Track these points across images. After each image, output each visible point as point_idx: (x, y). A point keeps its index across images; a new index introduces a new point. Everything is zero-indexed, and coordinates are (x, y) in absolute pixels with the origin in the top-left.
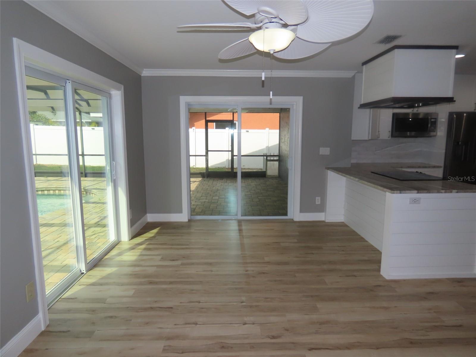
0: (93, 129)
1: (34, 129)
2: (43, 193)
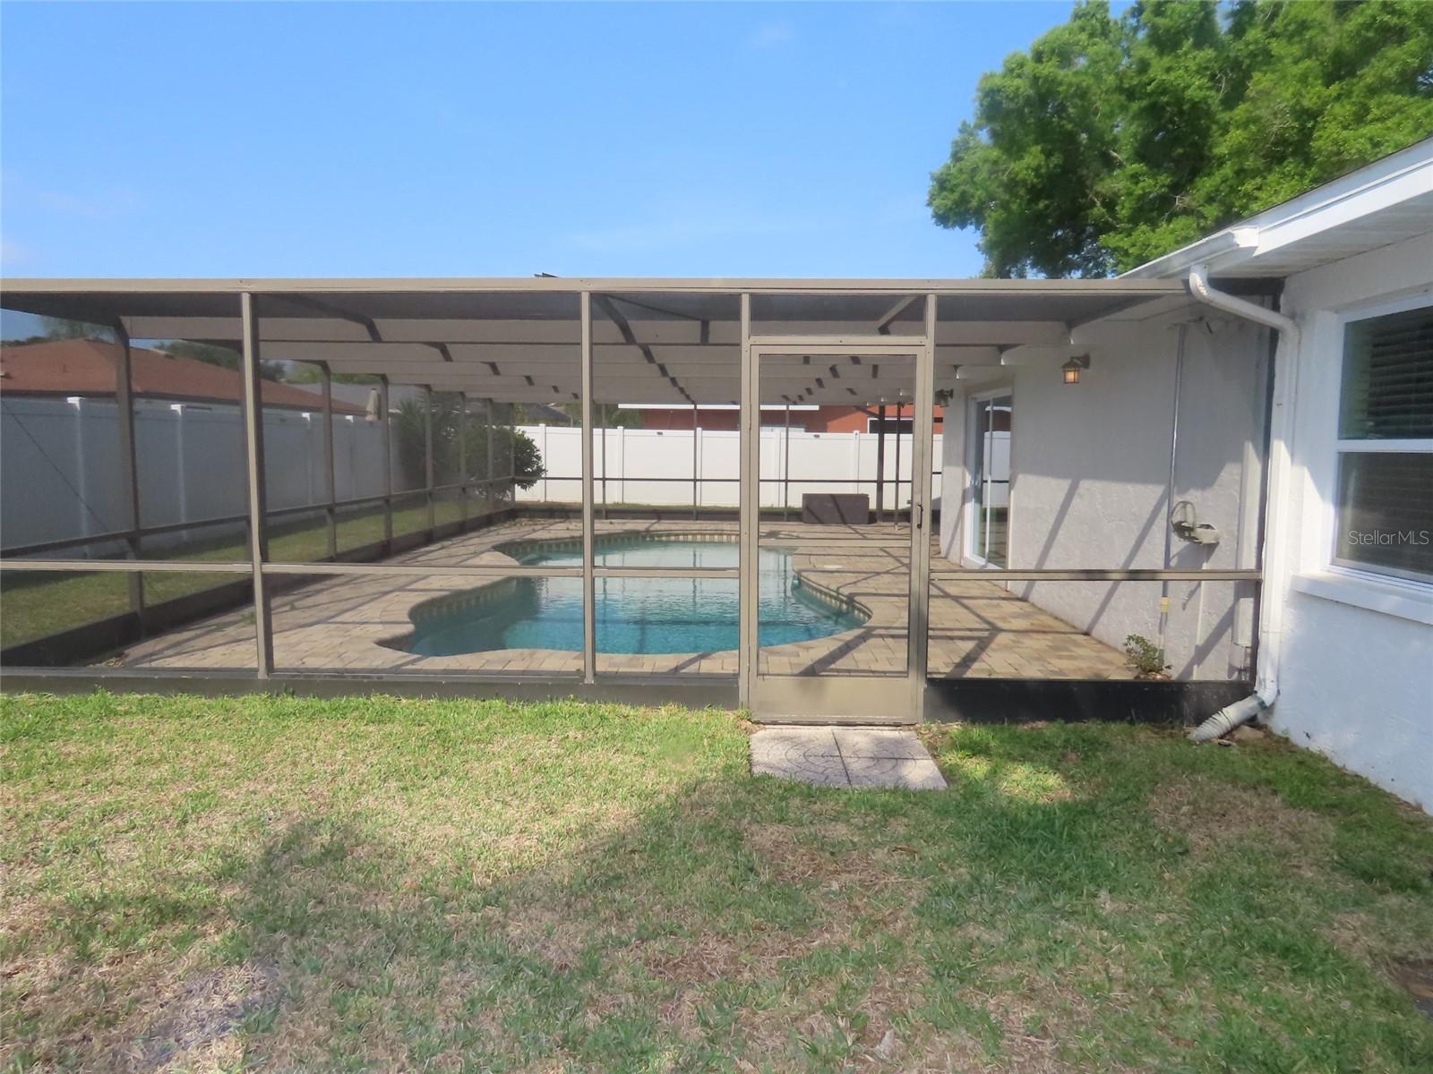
2: (669, 539)
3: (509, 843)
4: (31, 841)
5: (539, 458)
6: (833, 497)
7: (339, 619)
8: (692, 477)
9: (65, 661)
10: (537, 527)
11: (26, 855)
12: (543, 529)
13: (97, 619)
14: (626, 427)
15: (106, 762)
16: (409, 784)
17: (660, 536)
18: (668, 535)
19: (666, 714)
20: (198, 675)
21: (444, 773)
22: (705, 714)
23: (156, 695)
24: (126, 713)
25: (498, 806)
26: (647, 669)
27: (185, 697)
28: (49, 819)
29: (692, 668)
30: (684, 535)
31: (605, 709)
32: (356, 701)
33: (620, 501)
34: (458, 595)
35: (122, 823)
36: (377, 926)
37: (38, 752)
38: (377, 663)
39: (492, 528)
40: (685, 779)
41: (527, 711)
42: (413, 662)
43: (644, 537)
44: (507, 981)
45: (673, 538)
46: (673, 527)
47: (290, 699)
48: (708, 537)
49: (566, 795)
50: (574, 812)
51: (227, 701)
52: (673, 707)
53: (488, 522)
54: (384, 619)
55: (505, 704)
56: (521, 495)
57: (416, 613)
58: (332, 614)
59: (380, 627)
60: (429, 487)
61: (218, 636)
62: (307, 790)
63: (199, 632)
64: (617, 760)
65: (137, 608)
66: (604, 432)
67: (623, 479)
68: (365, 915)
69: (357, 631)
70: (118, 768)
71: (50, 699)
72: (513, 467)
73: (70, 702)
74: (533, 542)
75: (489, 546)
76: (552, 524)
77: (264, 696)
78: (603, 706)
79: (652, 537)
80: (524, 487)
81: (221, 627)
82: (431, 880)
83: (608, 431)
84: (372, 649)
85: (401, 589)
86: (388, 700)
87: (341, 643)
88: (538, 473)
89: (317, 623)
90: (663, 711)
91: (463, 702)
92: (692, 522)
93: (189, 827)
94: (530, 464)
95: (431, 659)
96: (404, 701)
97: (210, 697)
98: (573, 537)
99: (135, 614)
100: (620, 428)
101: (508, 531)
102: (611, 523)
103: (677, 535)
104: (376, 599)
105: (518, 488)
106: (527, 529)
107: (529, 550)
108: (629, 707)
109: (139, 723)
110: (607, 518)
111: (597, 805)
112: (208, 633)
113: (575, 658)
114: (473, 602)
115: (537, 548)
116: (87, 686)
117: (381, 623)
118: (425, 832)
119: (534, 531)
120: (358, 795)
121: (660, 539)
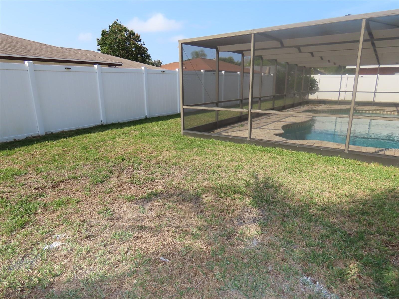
3: (326, 194)
4: (205, 169)
5: (317, 85)
7: (263, 127)
8: (374, 91)
9: (204, 131)
10: (316, 106)
11: (205, 172)
12: (318, 107)
13: (207, 123)
14: (349, 75)
15: (216, 155)
16: (291, 172)
18: (363, 111)
19: (374, 166)
20: (233, 137)
21: (301, 171)
22: (390, 168)
23: (224, 141)
24: (218, 144)
25: (320, 184)
26: (364, 151)
27: (230, 143)
28: (208, 165)
29: (382, 153)
31: (352, 161)
32: (272, 149)
33: (344, 99)
34: (294, 124)
35: (223, 169)
36: (289, 208)
37: (203, 150)
38: (275, 140)
39: (301, 106)
40: (387, 187)
41: (324, 158)
42: (286, 140)
44: (333, 234)
45: (364, 112)
46: (365, 108)
47: (255, 146)
49: (343, 184)
50: (346, 190)
51: (239, 145)
52: (377, 164)
53: (300, 104)
54: (275, 128)
55: (316, 155)
56: (311, 97)
57: (283, 127)
58: (261, 126)
59: (274, 130)
60: (285, 93)
61: (234, 129)
62: (264, 169)
63: (229, 128)
64: (359, 177)
65: (217, 121)
66: (342, 76)
67: (346, 92)
68: (286, 204)
69: (268, 131)
70: (219, 157)
71: (202, 140)
72: (309, 88)
73: (206, 140)
75: (302, 111)
76: (320, 106)
77: (248, 144)
78: (350, 160)
80: (312, 94)
81: (234, 127)
82: (303, 199)
83: (343, 76)
84: (273, 136)
85: (278, 121)
86: (281, 150)
87: (265, 134)
88: (317, 90)
89: (257, 128)
90: (373, 165)
91: (303, 153)
92: (372, 107)
93: (238, 173)
94: (314, 87)
95: (290, 140)
96: (285, 150)
97: (236, 143)
98: (328, 110)
99: (216, 122)
100: (347, 75)
101: (306, 107)
102: (341, 106)
104: (272, 123)
105: (310, 95)
106: (312, 107)
108: (360, 162)
109: (221, 147)
110: (339, 104)
111: (354, 189)
112: (232, 128)
113: (337, 145)
114: (301, 126)
116: (209, 137)
117: (274, 129)
118: (299, 186)
119: (315, 107)
120: (278, 173)
121: (359, 112)
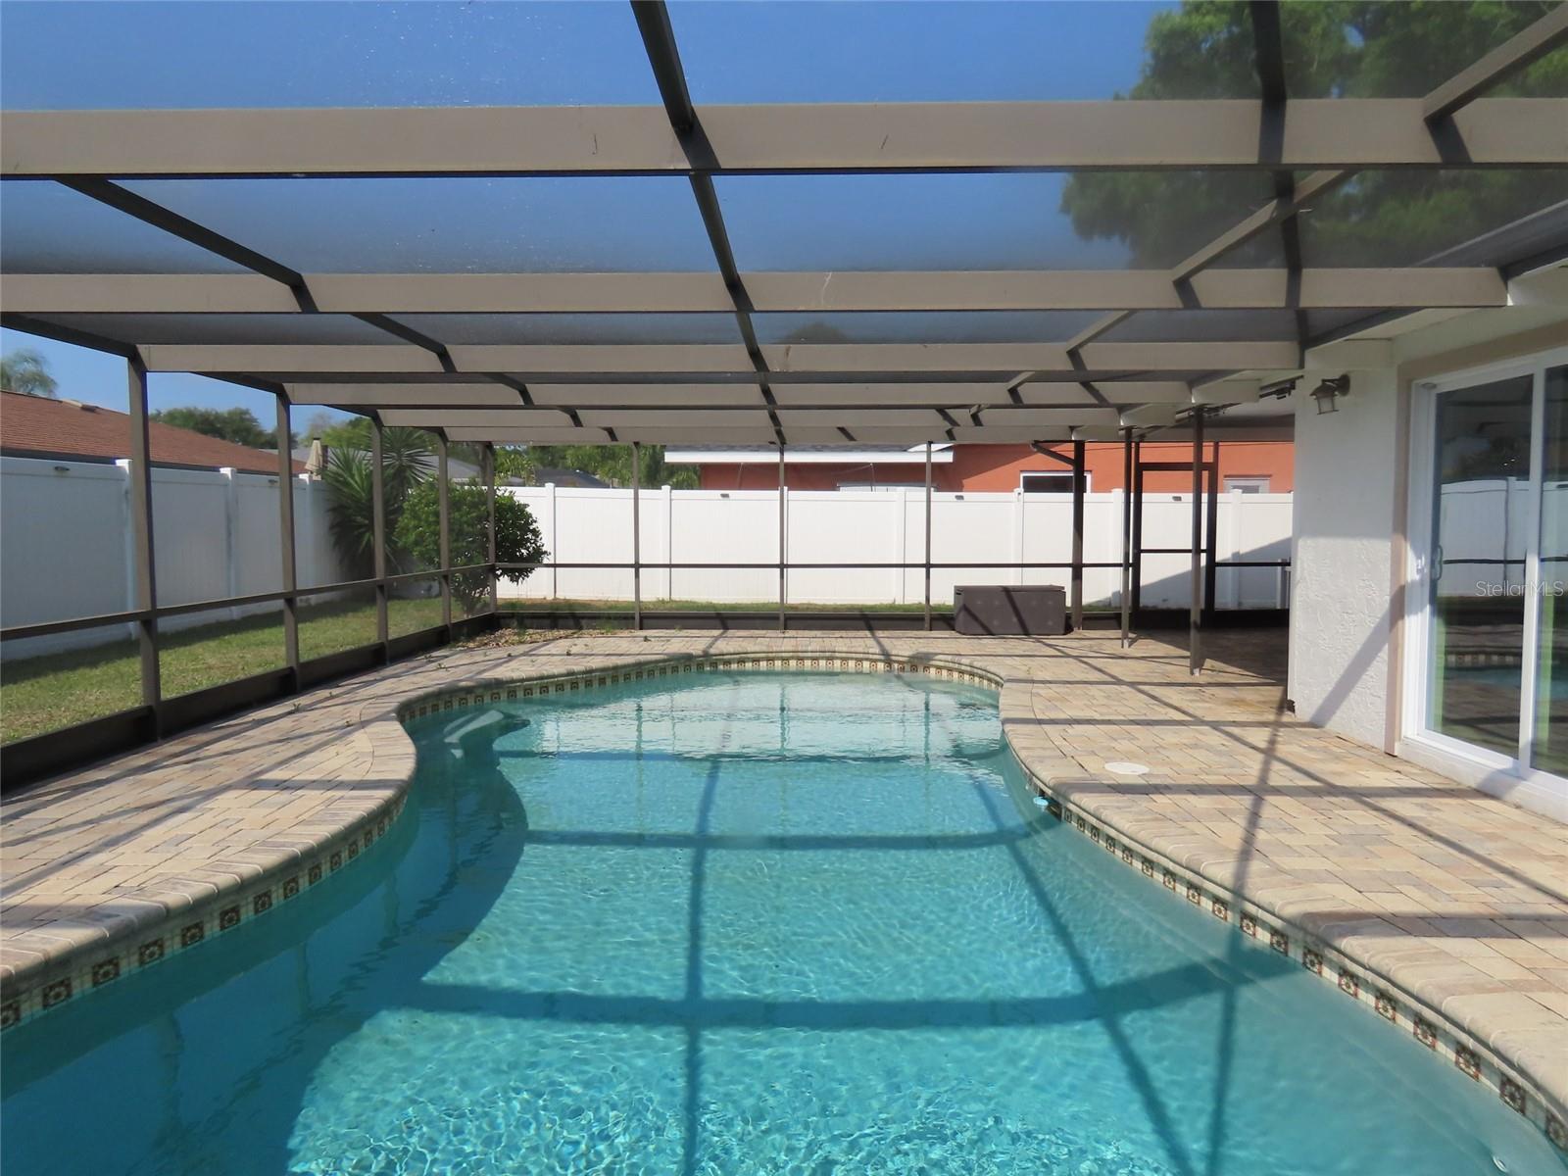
0: (724, 496)
1: (555, 497)
2: (741, 667)
5: (536, 533)
6: (1007, 591)
8: (778, 562)
17: (728, 662)
18: (742, 661)
30: (768, 659)
33: (667, 598)
43: (700, 666)
48: (808, 663)
56: (506, 589)
74: (497, 685)
76: (547, 642)
79: (714, 664)
80: (515, 579)
83: (643, 493)
88: (536, 557)
92: (778, 634)
94: (523, 543)
102: (646, 639)
103: (756, 660)
105: (502, 580)
107: (487, 699)
110: (642, 628)
115: (504, 696)
121: (727, 668)
